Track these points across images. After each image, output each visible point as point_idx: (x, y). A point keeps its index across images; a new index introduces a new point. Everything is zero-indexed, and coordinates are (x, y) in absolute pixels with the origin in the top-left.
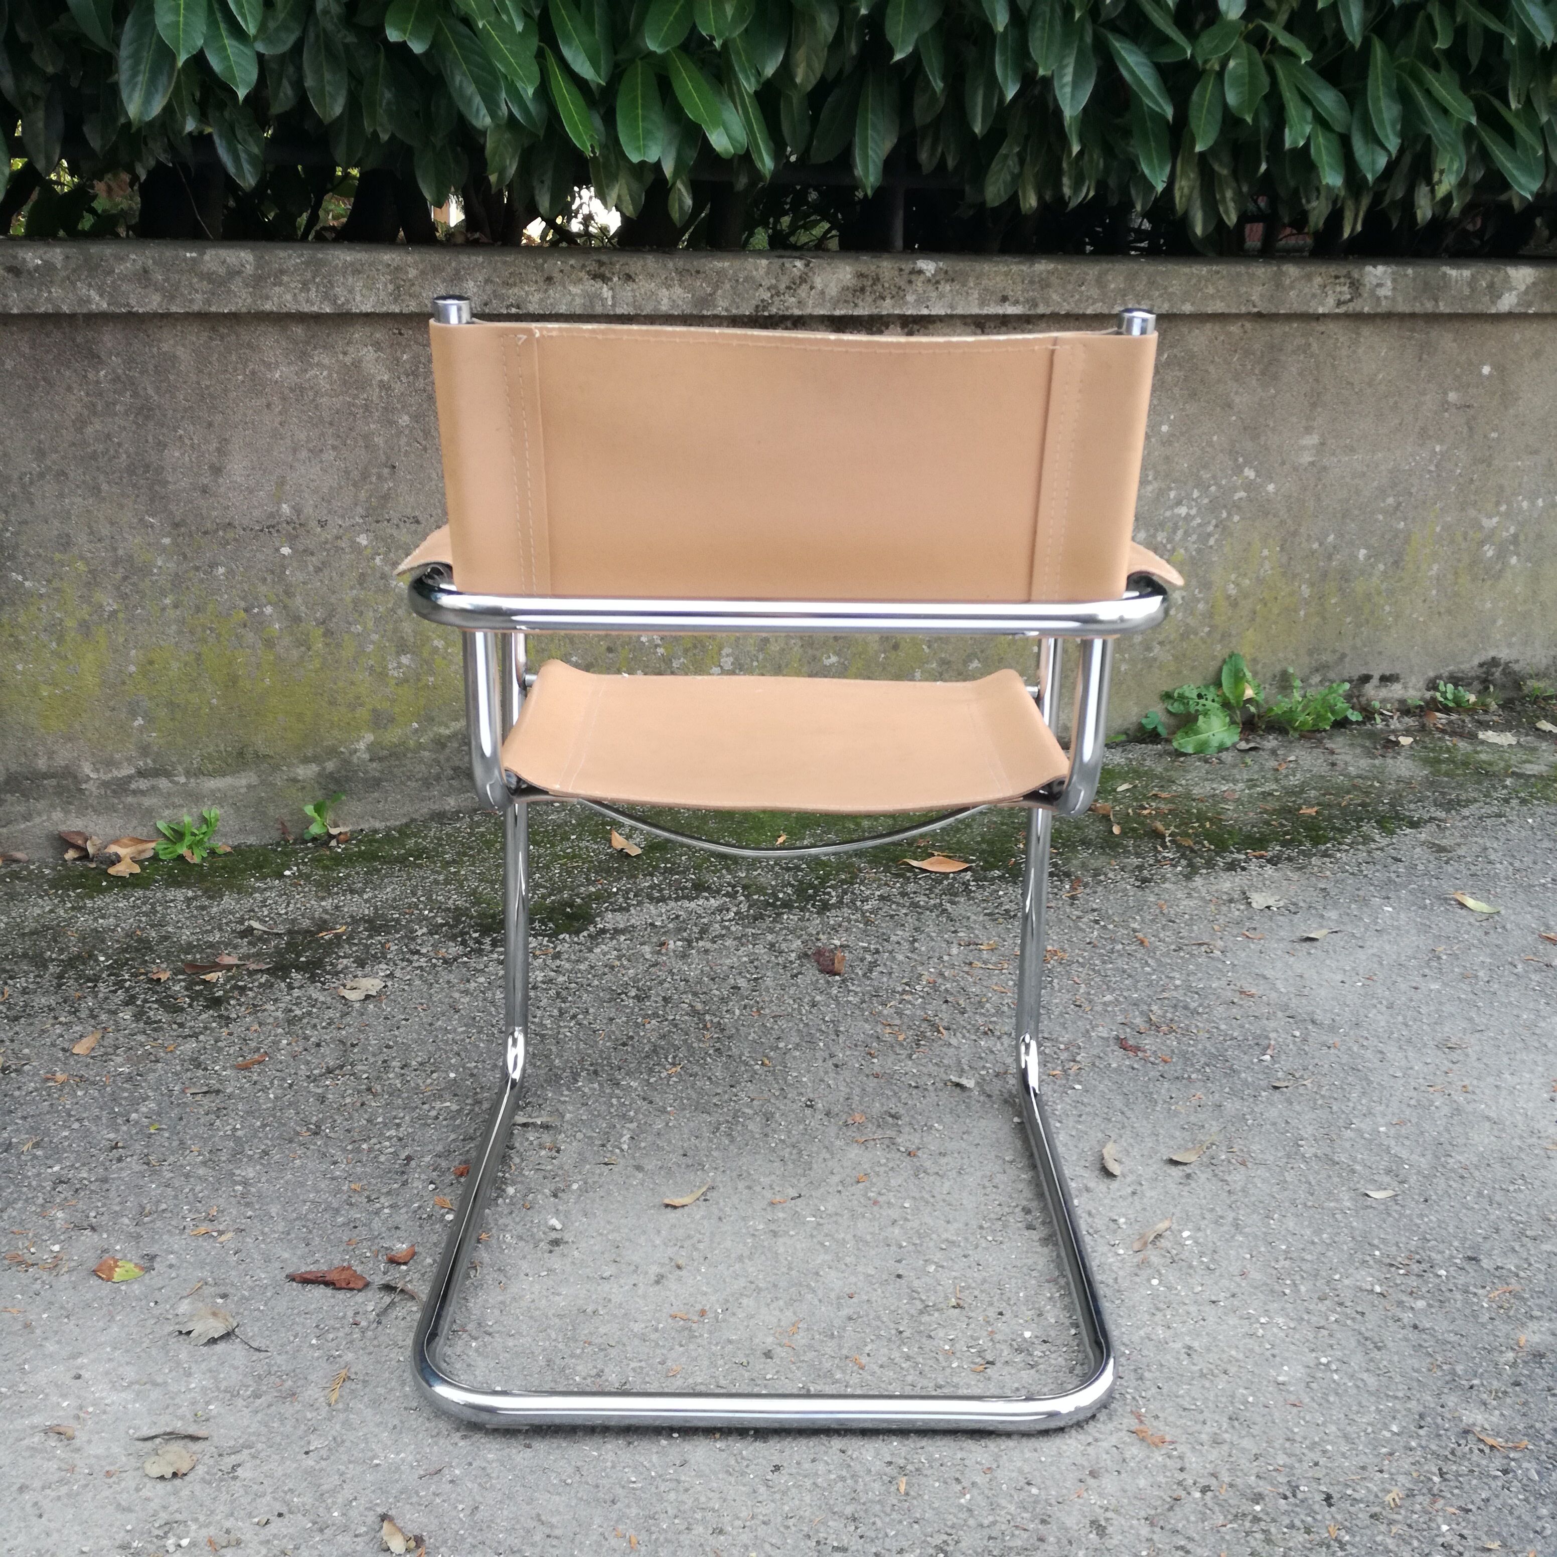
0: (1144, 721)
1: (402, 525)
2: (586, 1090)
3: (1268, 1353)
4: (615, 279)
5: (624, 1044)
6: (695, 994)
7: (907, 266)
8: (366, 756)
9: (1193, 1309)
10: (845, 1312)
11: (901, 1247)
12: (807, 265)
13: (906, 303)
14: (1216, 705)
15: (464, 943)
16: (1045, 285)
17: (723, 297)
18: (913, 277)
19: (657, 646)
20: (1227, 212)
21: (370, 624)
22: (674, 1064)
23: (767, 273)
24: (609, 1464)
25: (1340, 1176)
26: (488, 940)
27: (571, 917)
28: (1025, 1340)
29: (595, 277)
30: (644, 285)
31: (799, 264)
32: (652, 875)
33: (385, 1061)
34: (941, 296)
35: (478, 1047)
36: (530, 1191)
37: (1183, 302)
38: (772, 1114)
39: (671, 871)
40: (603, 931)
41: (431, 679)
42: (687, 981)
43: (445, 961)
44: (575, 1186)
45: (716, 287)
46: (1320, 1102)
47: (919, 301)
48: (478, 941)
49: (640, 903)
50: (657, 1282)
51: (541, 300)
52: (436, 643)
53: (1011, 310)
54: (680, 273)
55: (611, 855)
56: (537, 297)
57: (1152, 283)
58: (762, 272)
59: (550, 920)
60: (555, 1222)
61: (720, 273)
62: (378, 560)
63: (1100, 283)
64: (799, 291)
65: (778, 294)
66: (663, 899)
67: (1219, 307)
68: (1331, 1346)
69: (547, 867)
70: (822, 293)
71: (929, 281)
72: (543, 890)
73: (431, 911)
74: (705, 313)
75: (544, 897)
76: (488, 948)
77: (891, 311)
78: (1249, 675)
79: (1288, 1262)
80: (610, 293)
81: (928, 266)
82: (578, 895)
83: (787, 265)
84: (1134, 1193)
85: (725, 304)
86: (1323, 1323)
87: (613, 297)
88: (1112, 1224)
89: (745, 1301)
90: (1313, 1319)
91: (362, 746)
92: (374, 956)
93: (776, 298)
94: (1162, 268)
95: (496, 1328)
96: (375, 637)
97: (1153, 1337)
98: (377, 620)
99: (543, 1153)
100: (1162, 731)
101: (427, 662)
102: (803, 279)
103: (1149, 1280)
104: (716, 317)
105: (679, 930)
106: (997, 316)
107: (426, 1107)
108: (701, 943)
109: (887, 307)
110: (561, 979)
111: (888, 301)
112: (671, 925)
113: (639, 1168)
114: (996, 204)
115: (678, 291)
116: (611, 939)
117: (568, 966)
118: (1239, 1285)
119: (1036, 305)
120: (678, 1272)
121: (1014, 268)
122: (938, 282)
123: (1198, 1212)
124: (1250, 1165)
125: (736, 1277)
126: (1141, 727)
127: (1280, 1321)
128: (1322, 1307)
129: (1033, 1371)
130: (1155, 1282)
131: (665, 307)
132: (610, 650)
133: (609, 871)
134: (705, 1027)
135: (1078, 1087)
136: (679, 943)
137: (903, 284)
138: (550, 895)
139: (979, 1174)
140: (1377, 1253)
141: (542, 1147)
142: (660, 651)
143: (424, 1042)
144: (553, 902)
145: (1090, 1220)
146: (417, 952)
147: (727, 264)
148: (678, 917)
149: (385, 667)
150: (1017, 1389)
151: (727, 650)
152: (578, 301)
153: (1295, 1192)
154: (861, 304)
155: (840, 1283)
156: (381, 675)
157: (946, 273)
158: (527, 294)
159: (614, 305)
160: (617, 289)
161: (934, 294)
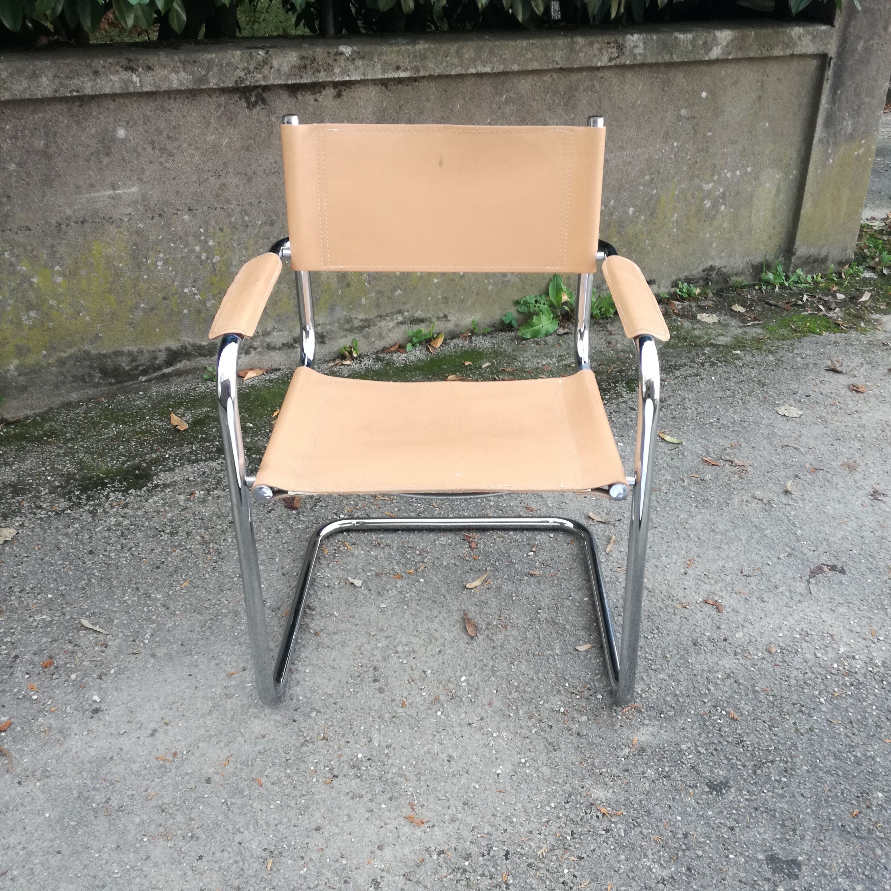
0: (504, 318)
1: (19, 232)
2: (129, 602)
3: (493, 757)
4: (140, 69)
5: (158, 568)
6: (206, 529)
7: (333, 51)
8: (16, 373)
9: (457, 729)
10: (260, 747)
11: (299, 700)
12: (267, 53)
13: (334, 74)
14: (546, 306)
15: (70, 499)
16: (423, 57)
17: (213, 77)
18: (338, 57)
19: (195, 294)
20: (537, 6)
21: (7, 294)
22: (185, 580)
23: (241, 60)
24: (104, 862)
25: (557, 632)
26: (84, 497)
27: (138, 477)
28: (358, 759)
29: (126, 69)
30: (160, 73)
31: (261, 52)
32: (192, 443)
33: (11, 588)
34: (357, 68)
35: (68, 574)
36: (86, 675)
37: (513, 64)
38: (239, 612)
39: (205, 440)
40: (157, 486)
41: (51, 324)
42: (202, 519)
43: (57, 513)
44: (112, 671)
45: (208, 70)
46: (556, 582)
47: (342, 72)
48: (79, 498)
49: (182, 465)
50: (152, 735)
51: (92, 86)
52: (51, 302)
53: (403, 75)
54: (183, 63)
55: (169, 430)
56: (89, 84)
57: (492, 53)
58: (237, 59)
59: (125, 480)
60: (96, 698)
61: (210, 62)
62: (7, 255)
63: (459, 55)
64: (263, 70)
65: (249, 72)
66: (197, 461)
67: (535, 66)
68: (529, 750)
69: (128, 441)
70: (279, 70)
71: (348, 59)
72: (123, 458)
73: (52, 476)
74: (202, 87)
75: (123, 463)
76: (83, 501)
77: (325, 79)
78: (564, 288)
79: (517, 694)
80: (138, 79)
81: (347, 50)
82: (144, 461)
83: (254, 54)
84: (440, 652)
85: (215, 81)
86: (528, 734)
87: (140, 81)
88: (423, 675)
89: (201, 744)
90: (523, 731)
91: (12, 367)
92: (14, 511)
93: (248, 75)
94: (497, 43)
95: (52, 772)
96: (11, 302)
97: (432, 751)
98: (12, 291)
99: (97, 648)
100: (514, 323)
101: (46, 314)
102: (265, 62)
103: (436, 712)
104: (210, 89)
105: (204, 482)
106: (394, 79)
107: (31, 619)
108: (216, 492)
109: (322, 77)
110: (126, 522)
111: (322, 73)
112: (199, 480)
113: (153, 656)
114: (386, 9)
115: (183, 75)
116: (161, 491)
117: (131, 512)
118: (487, 712)
119: (418, 71)
120: (166, 727)
121: (403, 48)
122: (354, 60)
123: (473, 662)
124: (508, 628)
125: (199, 728)
126: (502, 322)
127: (504, 734)
128: (530, 724)
129: (359, 780)
130: (439, 713)
131: (175, 85)
132: (165, 298)
133: (165, 442)
134: (209, 553)
135: (422, 580)
136: (202, 492)
137: (330, 61)
138: (127, 461)
139: (354, 645)
140: (567, 685)
141: (96, 644)
142: (198, 297)
143: (36, 573)
144: (129, 466)
145: (411, 672)
146: (40, 507)
147: (214, 55)
148: (204, 473)
149: (20, 320)
150: (348, 793)
152: (117, 85)
153: (530, 645)
154: (305, 75)
155: (259, 727)
156: (19, 325)
157: (359, 53)
158: (83, 83)
159: (141, 86)
160: (142, 76)
161: (352, 67)
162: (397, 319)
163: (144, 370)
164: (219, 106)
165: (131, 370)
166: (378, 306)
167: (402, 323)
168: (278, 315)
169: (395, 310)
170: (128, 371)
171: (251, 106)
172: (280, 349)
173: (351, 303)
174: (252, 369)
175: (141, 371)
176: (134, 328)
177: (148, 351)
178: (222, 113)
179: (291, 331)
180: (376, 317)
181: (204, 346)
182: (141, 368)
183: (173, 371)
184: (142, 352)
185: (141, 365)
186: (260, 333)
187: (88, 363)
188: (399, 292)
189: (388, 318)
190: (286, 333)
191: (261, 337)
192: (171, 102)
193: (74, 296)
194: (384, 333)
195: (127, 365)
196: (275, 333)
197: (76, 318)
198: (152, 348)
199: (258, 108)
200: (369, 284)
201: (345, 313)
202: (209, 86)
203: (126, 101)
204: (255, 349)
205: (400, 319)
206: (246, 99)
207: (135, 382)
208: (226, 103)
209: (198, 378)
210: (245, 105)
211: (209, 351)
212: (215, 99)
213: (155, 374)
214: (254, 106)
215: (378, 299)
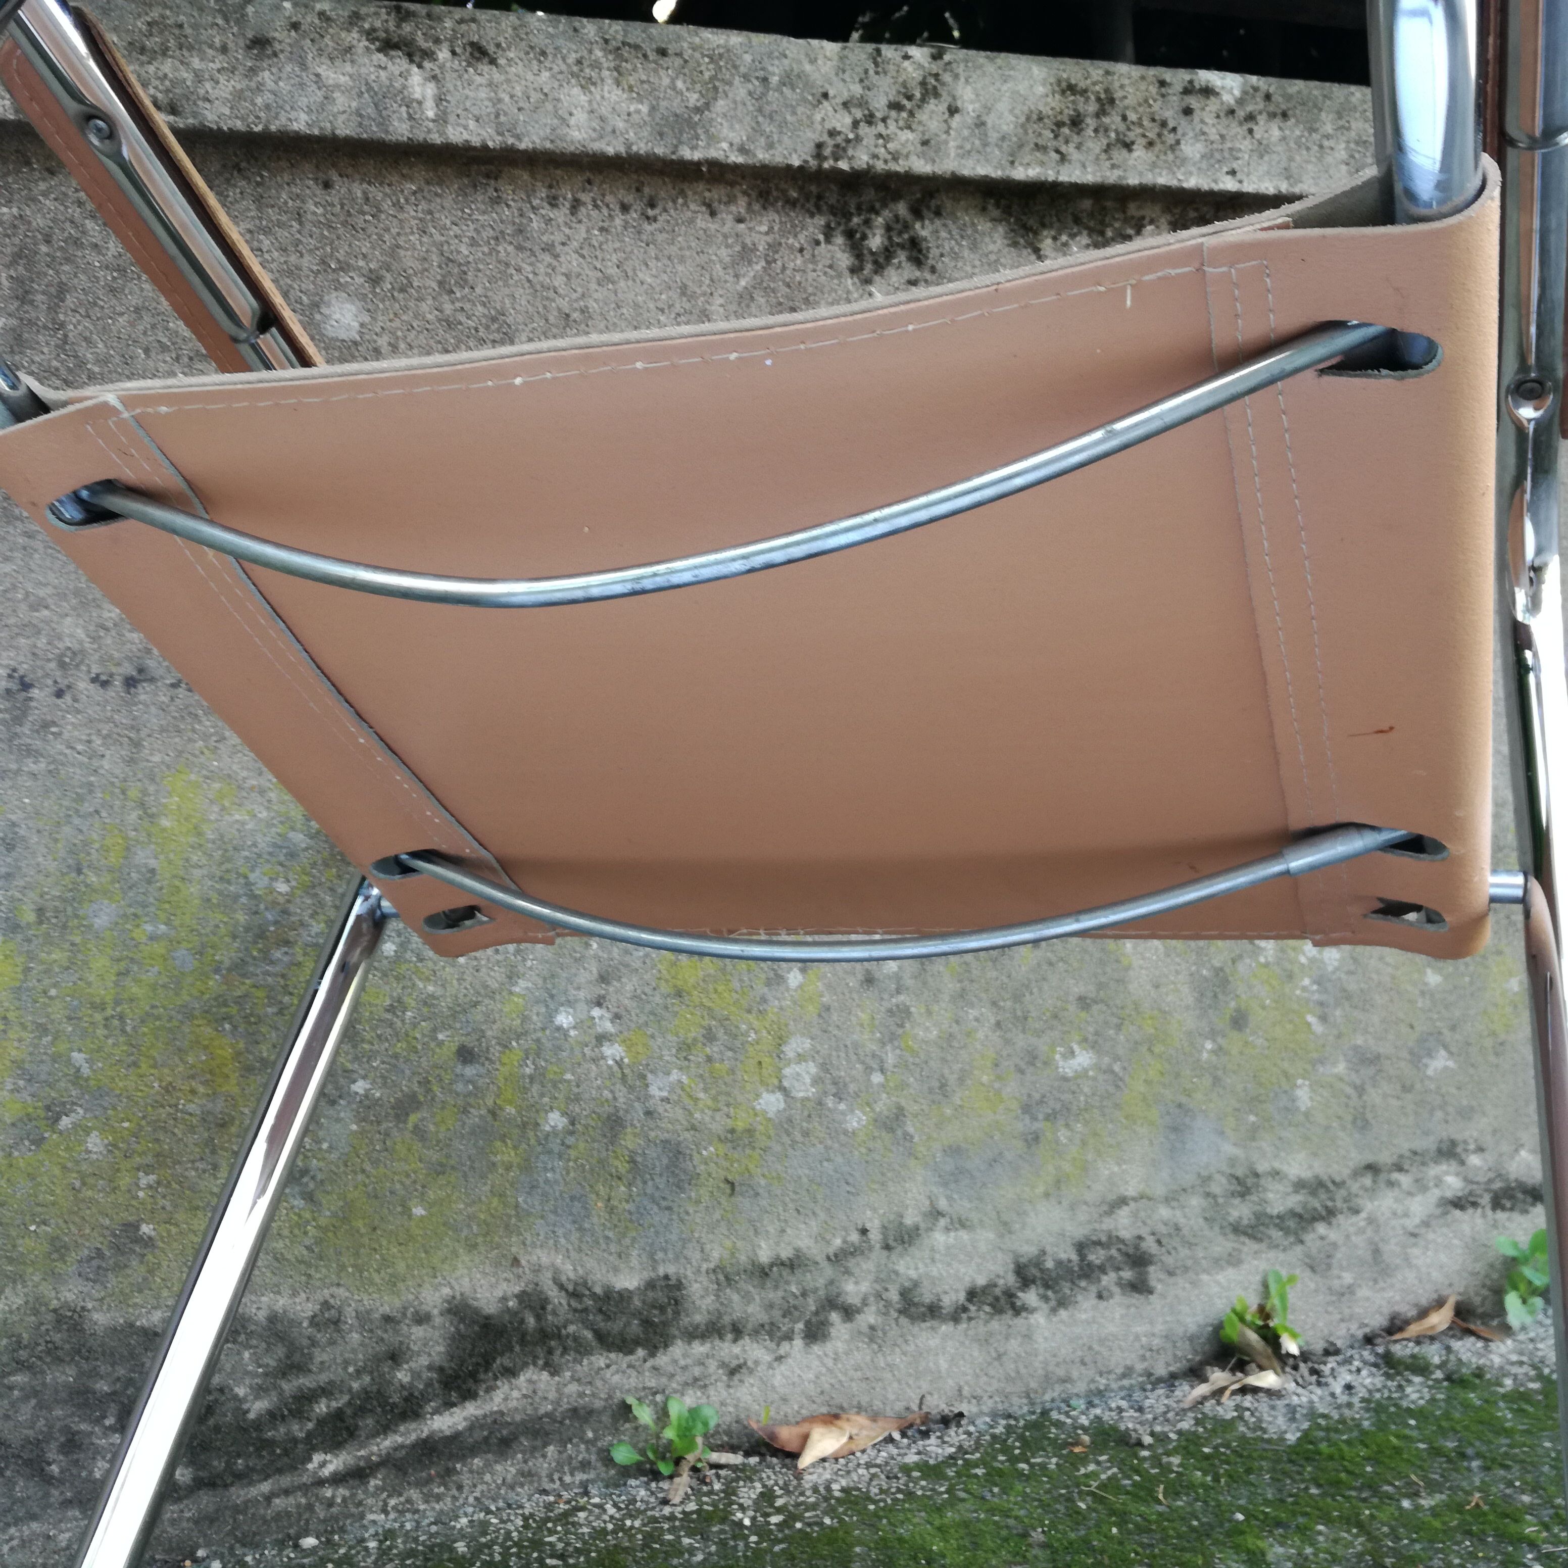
4: (443, 54)
7: (1178, 77)
12: (937, 59)
13: (1182, 161)
17: (731, 120)
18: (1193, 102)
19: (601, 1039)
23: (841, 72)
29: (388, 45)
31: (918, 55)
34: (1262, 150)
45: (712, 92)
47: (1211, 159)
51: (239, 95)
56: (226, 87)
58: (826, 68)
64: (922, 116)
65: (870, 119)
70: (980, 124)
71: (1232, 112)
74: (687, 154)
77: (1147, 178)
80: (430, 90)
81: (1224, 84)
83: (890, 56)
85: (738, 134)
87: (440, 100)
93: (864, 129)
102: (930, 89)
104: (714, 167)
109: (1137, 168)
111: (1139, 152)
115: (612, 96)
122: (1251, 117)
131: (578, 132)
132: (466, 1055)
137: (1170, 114)
142: (612, 1051)
151: (796, 1045)
152: (342, 103)
154: (1074, 155)
157: (1268, 97)
158: (199, 77)
159: (442, 119)
160: (450, 81)
161: (1246, 145)
162: (1439, 1182)
163: (338, 1415)
164: (746, 254)
165: (273, 1416)
166: (1361, 1123)
167: (1459, 1203)
168: (954, 1151)
169: (1429, 1144)
170: (258, 1425)
171: (869, 267)
172: (957, 1315)
173: (1254, 1102)
174: (832, 1418)
175: (321, 1422)
176: (309, 1197)
177: (363, 1318)
178: (758, 283)
179: (1005, 1228)
180: (1356, 1174)
181: (624, 1296)
182: (322, 1408)
183: (474, 1425)
184: (336, 1323)
185: (326, 1391)
186: (875, 1236)
187: (66, 1375)
188: (1440, 1062)
189: (1405, 1180)
190: (986, 1237)
191: (878, 1254)
192: (561, 215)
193: (43, 1030)
194: (1391, 1249)
195: (259, 1391)
196: (939, 1238)
197: (39, 1142)
198: (387, 1304)
199: (894, 276)
200: (1323, 1019)
201: (1229, 1149)
202: (714, 153)
203: (375, 192)
204: (849, 1313)
205: (1453, 1184)
206: (850, 234)
207: (286, 1481)
208: (774, 247)
209: (585, 1466)
210: (845, 260)
211: (647, 1323)
212: (729, 220)
213: (387, 1443)
214: (879, 268)
215: (1360, 1090)
